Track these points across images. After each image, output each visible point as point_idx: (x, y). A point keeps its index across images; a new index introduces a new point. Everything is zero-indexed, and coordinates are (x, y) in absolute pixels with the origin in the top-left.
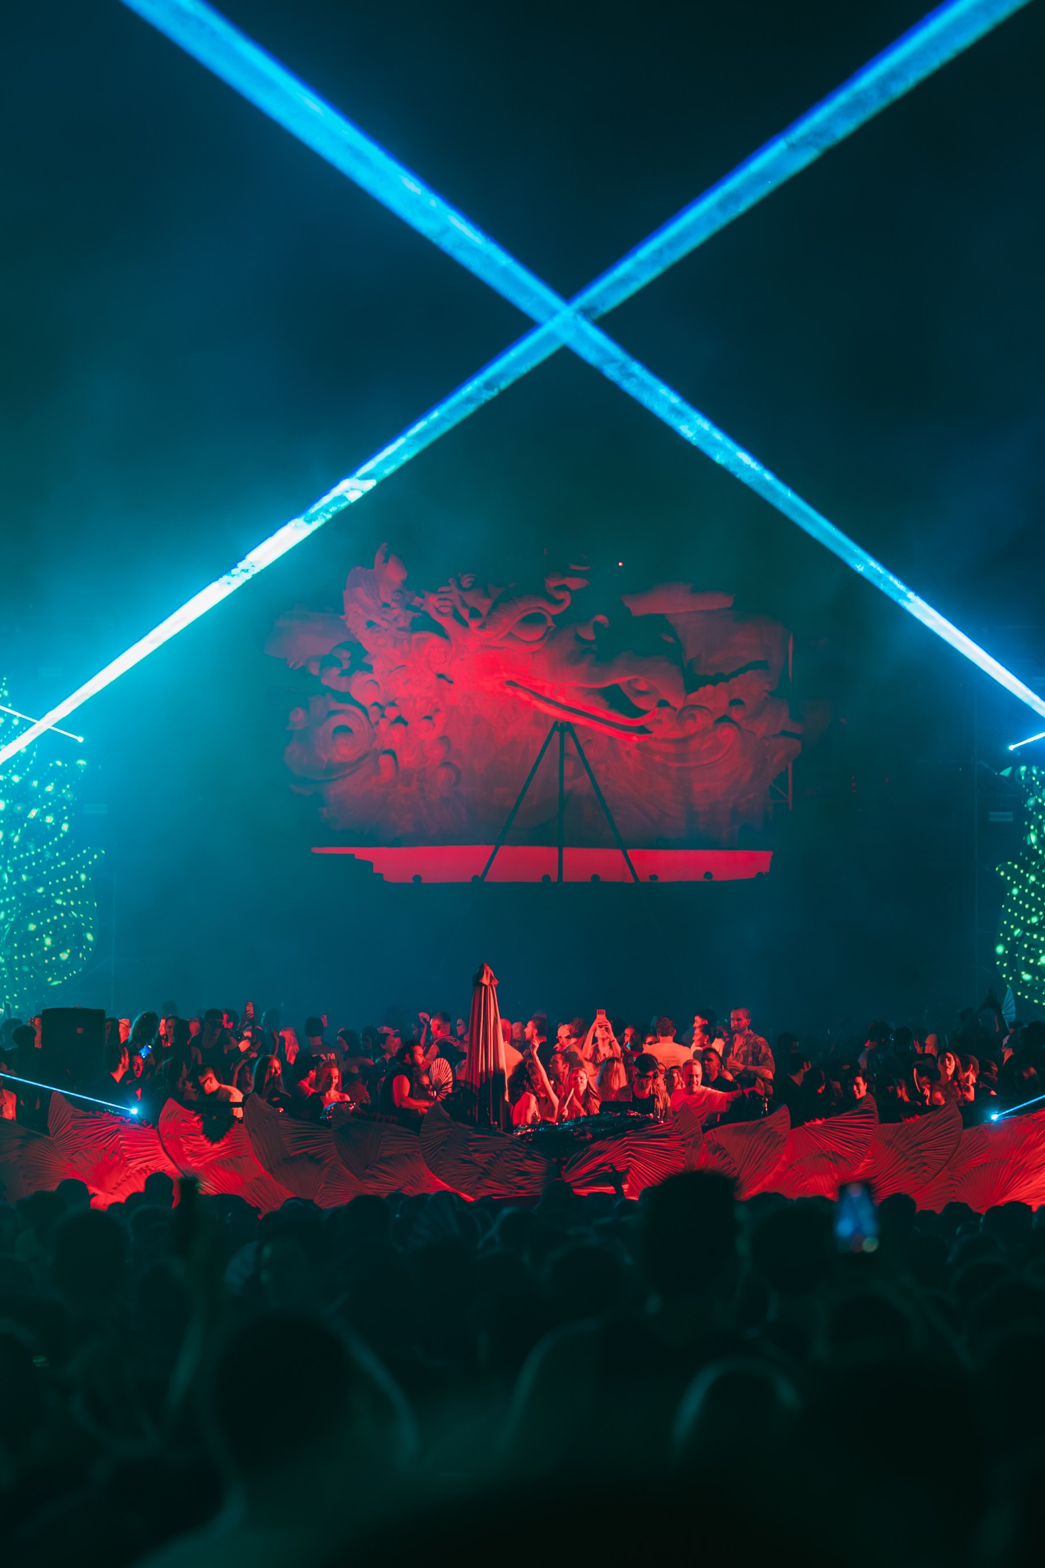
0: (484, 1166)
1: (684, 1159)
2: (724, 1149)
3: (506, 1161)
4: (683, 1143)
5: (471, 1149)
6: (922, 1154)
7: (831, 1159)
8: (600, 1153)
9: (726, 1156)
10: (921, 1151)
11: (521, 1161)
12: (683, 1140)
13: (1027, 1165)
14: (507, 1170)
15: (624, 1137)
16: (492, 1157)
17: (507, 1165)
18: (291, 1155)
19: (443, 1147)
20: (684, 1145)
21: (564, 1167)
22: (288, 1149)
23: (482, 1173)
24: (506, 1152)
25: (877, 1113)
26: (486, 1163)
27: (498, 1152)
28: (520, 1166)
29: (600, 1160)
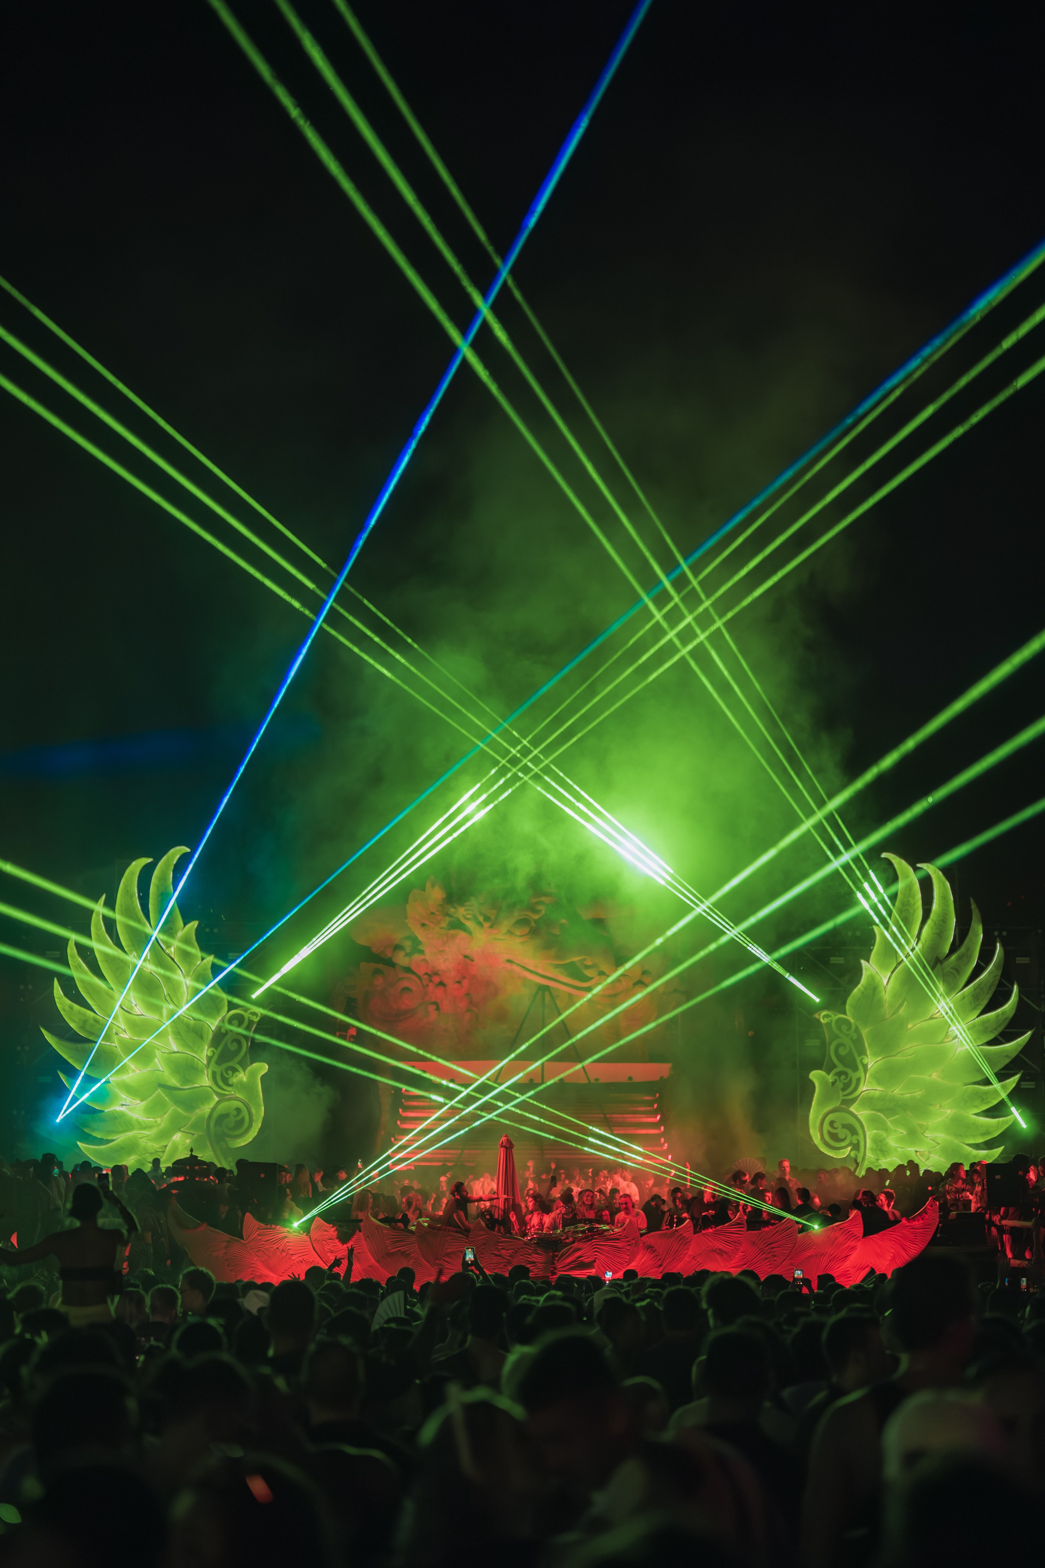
0: (508, 1258)
1: (629, 1253)
2: (653, 1247)
3: (521, 1255)
4: (628, 1243)
5: (500, 1248)
6: (774, 1250)
7: (718, 1253)
8: (579, 1250)
9: (654, 1251)
10: (773, 1248)
11: (530, 1255)
12: (628, 1242)
13: (837, 1257)
14: (522, 1261)
15: (593, 1240)
16: (513, 1252)
17: (521, 1257)
18: (391, 1252)
19: (483, 1247)
20: (629, 1245)
21: (556, 1259)
22: (389, 1248)
23: (507, 1262)
24: (521, 1250)
25: (746, 1224)
26: (509, 1256)
27: (516, 1249)
28: (529, 1258)
29: (578, 1254)
